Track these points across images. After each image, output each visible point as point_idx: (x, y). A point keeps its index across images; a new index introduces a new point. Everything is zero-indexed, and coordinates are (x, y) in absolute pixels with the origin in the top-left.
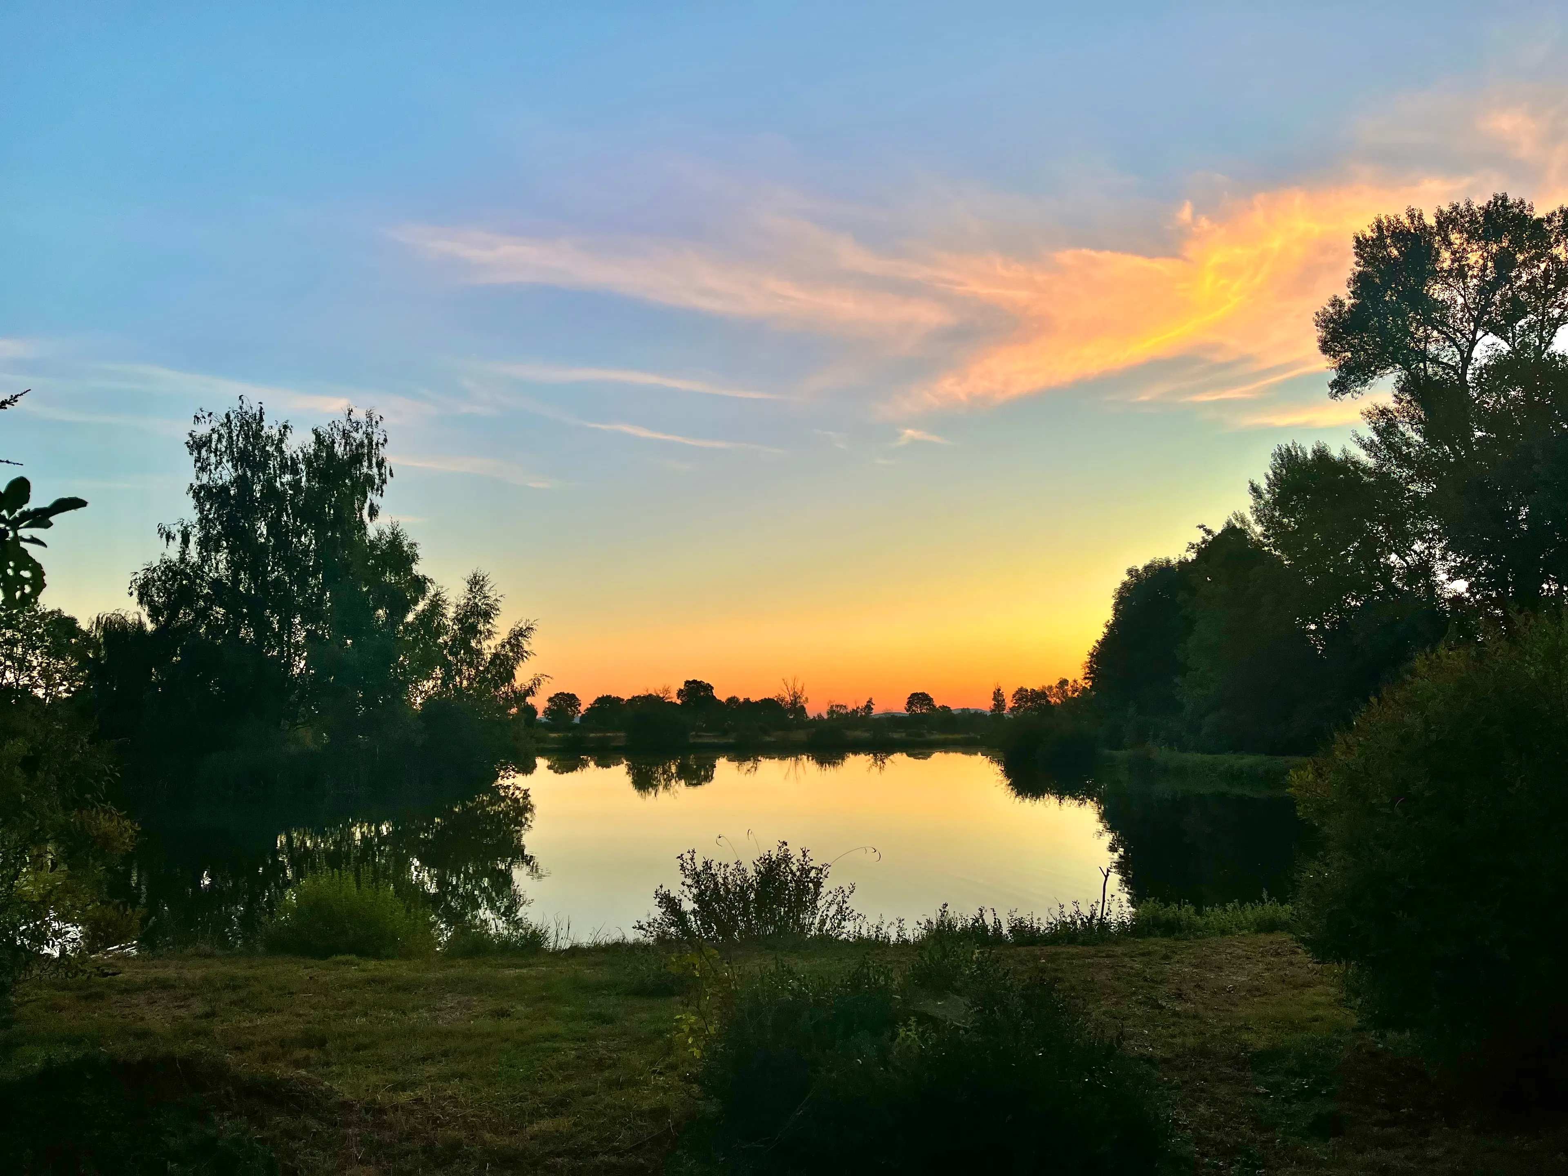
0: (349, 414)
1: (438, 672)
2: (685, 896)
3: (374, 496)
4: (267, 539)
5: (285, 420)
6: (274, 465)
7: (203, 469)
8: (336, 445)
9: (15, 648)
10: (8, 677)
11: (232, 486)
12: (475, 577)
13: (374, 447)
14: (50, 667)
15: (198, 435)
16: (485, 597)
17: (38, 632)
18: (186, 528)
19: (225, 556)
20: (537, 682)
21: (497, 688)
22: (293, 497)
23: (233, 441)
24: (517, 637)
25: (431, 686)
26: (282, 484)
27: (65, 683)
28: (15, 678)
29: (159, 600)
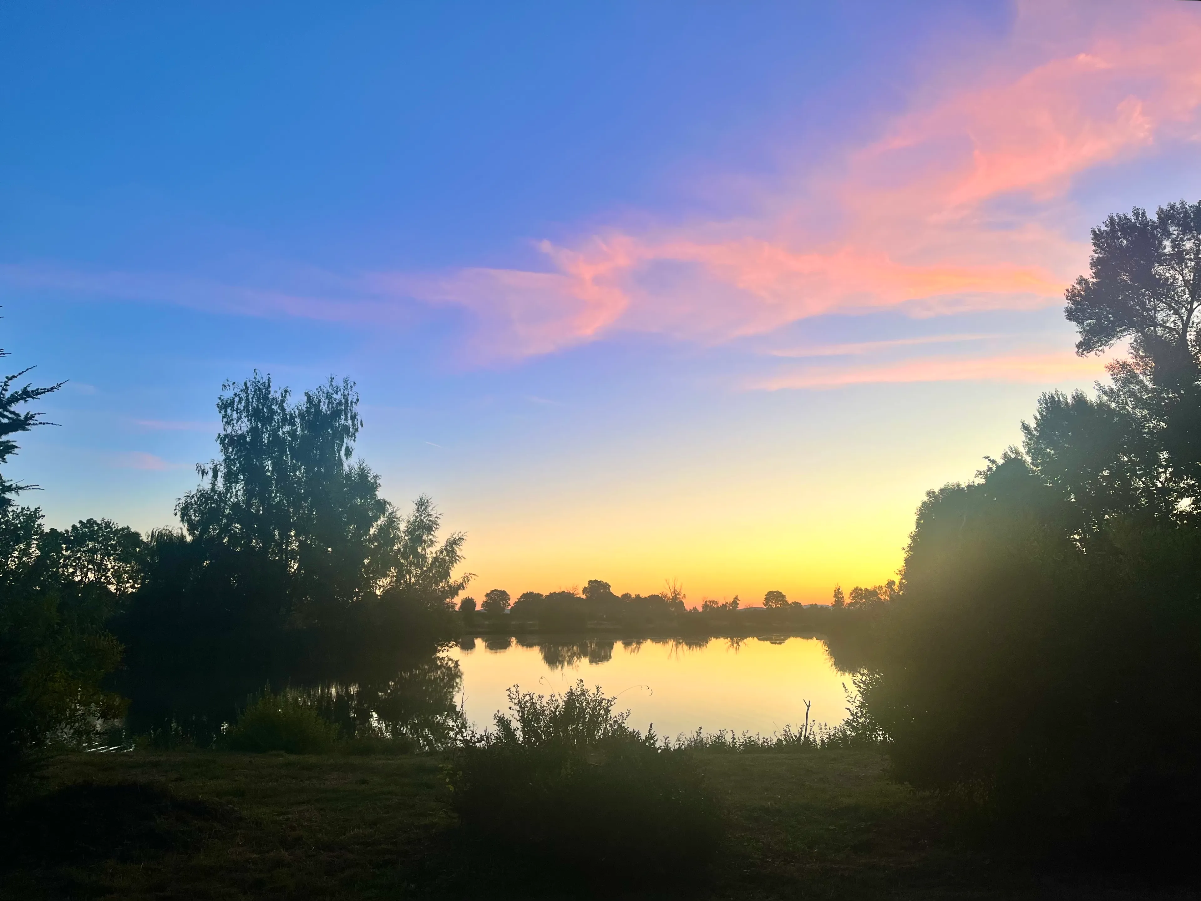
0: (331, 381)
1: (393, 571)
2: (515, 718)
3: (349, 441)
4: (272, 473)
5: (286, 386)
6: (278, 419)
7: (228, 423)
8: (322, 404)
9: (95, 555)
10: (90, 577)
11: (248, 435)
12: (421, 500)
13: (349, 405)
14: (120, 569)
15: (225, 398)
16: (428, 515)
17: (112, 544)
18: (216, 466)
19: (242, 486)
20: (466, 579)
21: (437, 584)
22: (291, 442)
23: (249, 402)
24: (452, 544)
25: (389, 582)
26: (284, 433)
27: (130, 581)
28: (95, 577)
29: (195, 518)
